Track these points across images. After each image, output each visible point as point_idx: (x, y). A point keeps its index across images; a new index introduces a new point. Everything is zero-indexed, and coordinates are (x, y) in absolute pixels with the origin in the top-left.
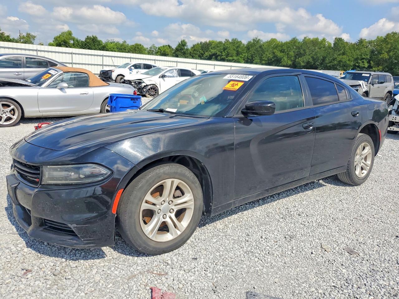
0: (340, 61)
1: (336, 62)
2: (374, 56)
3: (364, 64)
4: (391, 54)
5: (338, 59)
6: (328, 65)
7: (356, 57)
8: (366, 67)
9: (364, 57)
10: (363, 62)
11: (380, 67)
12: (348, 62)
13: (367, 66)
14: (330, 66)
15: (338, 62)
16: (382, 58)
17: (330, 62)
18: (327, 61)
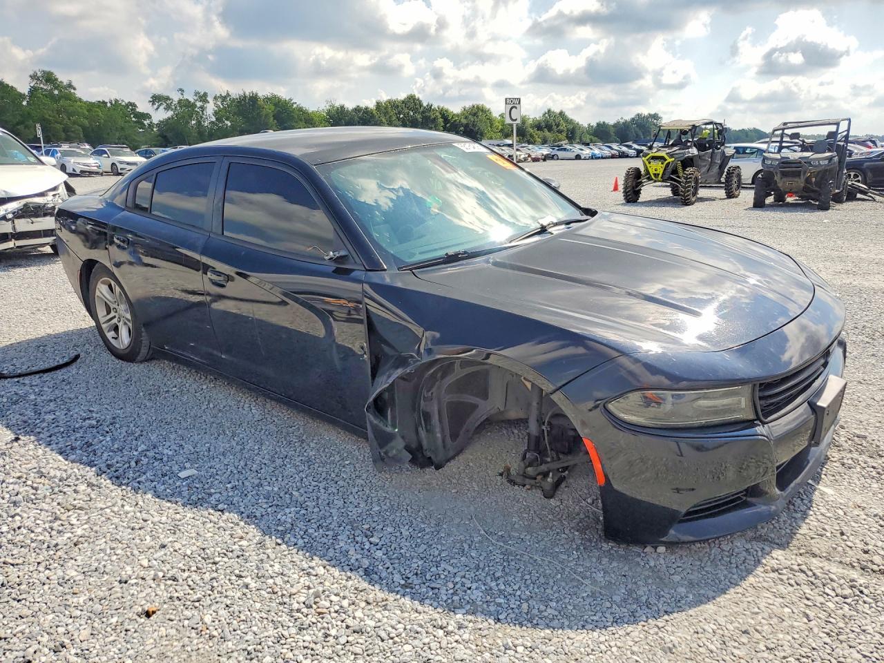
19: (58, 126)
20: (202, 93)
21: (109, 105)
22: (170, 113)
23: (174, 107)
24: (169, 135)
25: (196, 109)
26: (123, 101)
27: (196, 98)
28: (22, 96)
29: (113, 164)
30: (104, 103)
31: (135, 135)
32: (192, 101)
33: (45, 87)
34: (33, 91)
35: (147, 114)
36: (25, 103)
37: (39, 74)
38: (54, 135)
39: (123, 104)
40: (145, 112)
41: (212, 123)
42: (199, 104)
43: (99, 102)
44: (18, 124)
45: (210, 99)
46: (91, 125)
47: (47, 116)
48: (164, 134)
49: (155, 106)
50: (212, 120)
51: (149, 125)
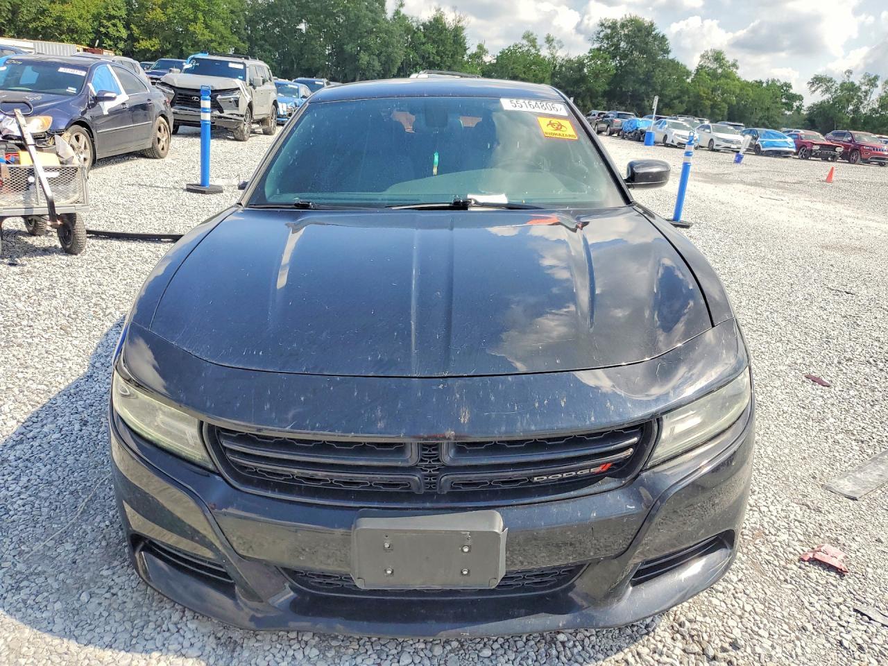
0: (59, 19)
1: (49, 20)
2: (135, 13)
3: (118, 31)
4: (170, 11)
5: (55, 14)
6: (30, 26)
7: (95, 12)
8: (124, 37)
9: (113, 13)
10: (114, 25)
11: (154, 39)
12: (79, 23)
13: (126, 35)
14: (35, 29)
15: (55, 21)
16: (153, 19)
17: (34, 20)
18: (24, 15)
19: (708, 103)
20: (873, 77)
21: (764, 85)
22: (827, 96)
23: (834, 90)
24: (818, 120)
25: (859, 94)
26: (778, 80)
27: (863, 81)
28: (688, 73)
29: (712, 140)
30: (761, 83)
31: (778, 117)
32: (857, 83)
33: (711, 66)
34: (700, 69)
35: (800, 95)
36: (689, 80)
37: (710, 54)
38: (701, 111)
39: (778, 84)
40: (798, 94)
41: (873, 109)
42: (864, 88)
43: (756, 81)
44: (675, 98)
45: (879, 83)
46: (738, 103)
47: (701, 93)
48: (813, 118)
49: (813, 89)
50: (874, 106)
51: (798, 107)
